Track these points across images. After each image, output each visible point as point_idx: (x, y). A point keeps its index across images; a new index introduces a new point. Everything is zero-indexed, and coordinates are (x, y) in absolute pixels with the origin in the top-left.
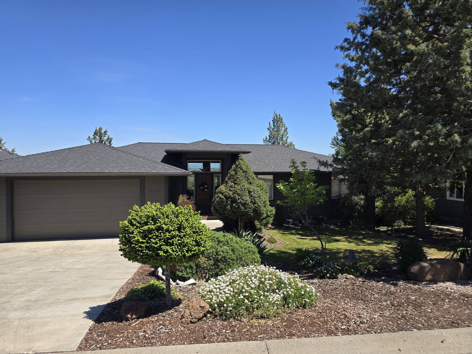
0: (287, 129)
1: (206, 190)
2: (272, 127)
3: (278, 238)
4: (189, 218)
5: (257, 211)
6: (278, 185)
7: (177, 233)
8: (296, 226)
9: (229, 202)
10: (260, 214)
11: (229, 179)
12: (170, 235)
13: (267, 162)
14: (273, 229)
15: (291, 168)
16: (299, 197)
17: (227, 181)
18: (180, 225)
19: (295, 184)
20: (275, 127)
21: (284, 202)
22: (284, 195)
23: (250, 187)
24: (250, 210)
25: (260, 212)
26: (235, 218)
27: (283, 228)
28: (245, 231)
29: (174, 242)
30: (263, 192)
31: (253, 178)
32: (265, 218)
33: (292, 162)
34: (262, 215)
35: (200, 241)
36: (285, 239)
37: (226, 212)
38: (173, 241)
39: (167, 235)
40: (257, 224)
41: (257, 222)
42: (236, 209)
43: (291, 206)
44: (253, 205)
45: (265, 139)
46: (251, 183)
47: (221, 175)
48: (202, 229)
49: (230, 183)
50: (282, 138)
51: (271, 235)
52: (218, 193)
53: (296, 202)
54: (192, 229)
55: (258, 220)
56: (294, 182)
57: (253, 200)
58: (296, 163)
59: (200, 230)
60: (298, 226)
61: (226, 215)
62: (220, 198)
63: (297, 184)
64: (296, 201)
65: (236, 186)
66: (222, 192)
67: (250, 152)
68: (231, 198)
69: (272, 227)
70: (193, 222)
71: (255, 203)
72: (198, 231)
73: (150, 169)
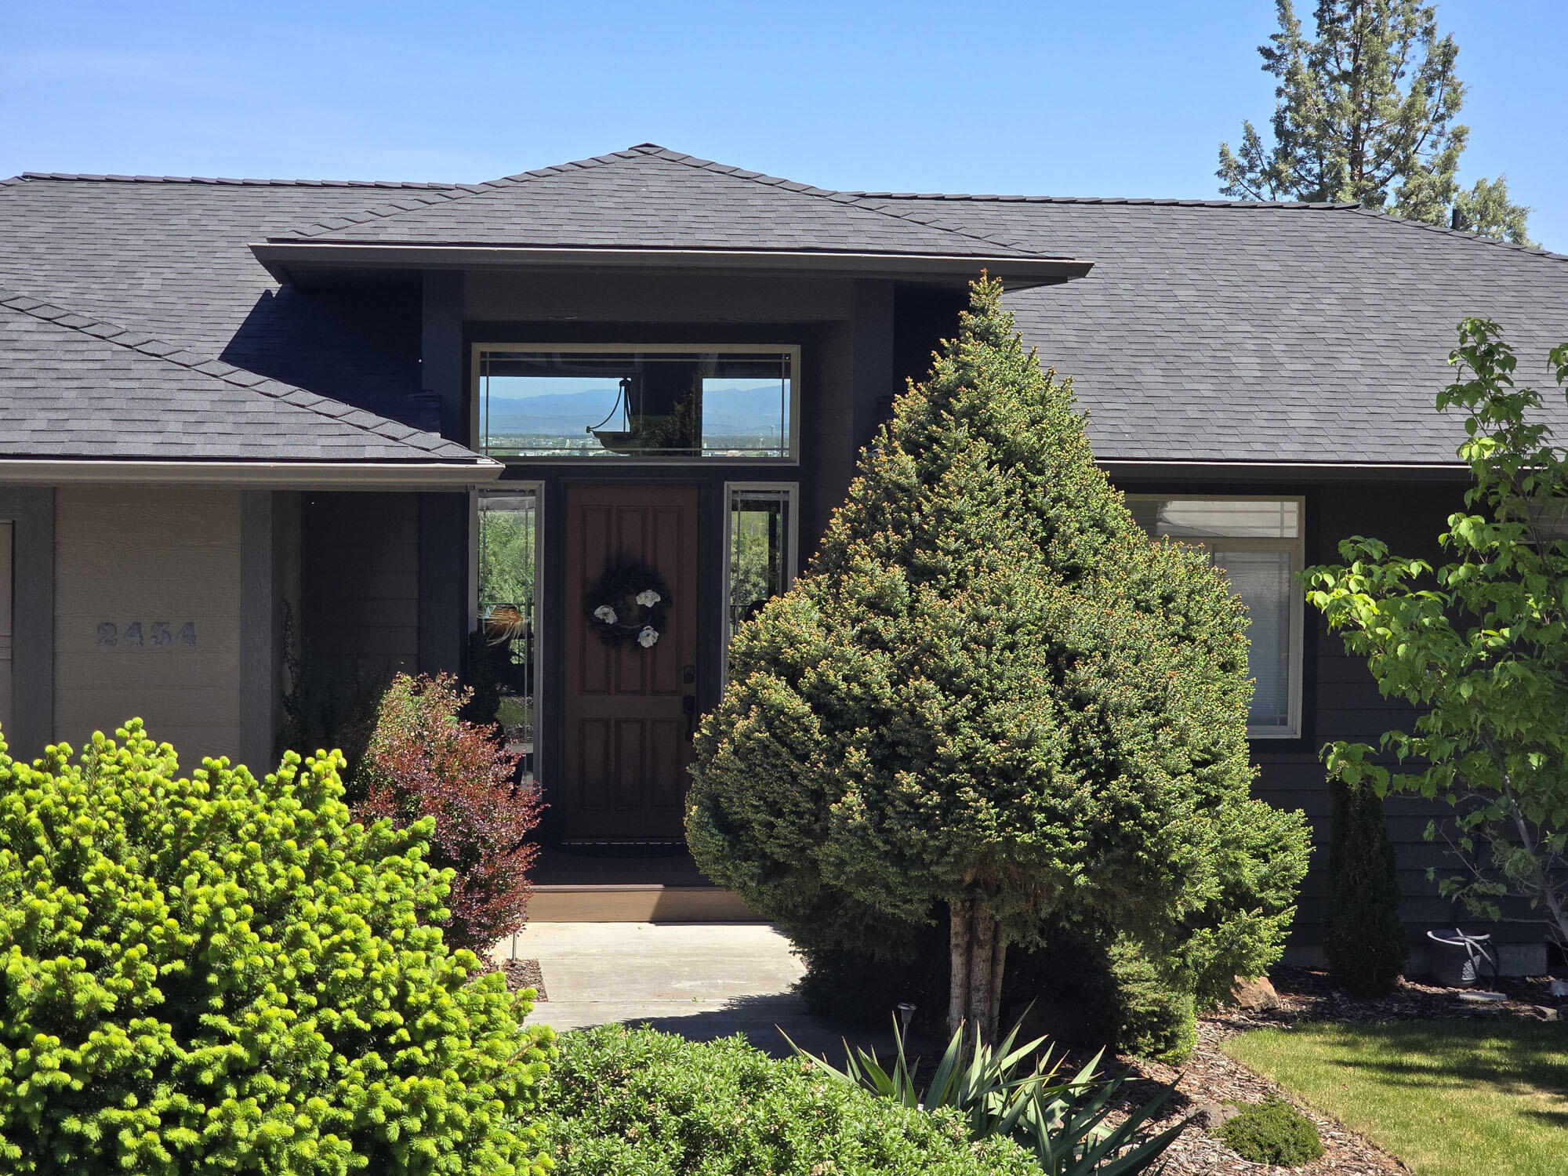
0: (1448, 53)
1: (648, 638)
2: (1309, 33)
3: (1339, 1114)
4: (292, 883)
5: (1133, 842)
6: (1323, 587)
7: (160, 1040)
8: (1516, 996)
9: (856, 757)
10: (1157, 874)
11: (866, 525)
12: (76, 1057)
13: (1248, 366)
14: (1289, 1023)
15: (1458, 414)
16: (1527, 706)
17: (841, 549)
18: (199, 958)
19: (1499, 578)
20: (1334, 36)
21: (1387, 760)
22: (1384, 686)
23: (1067, 614)
24: (1058, 830)
25: (1160, 858)
26: (915, 910)
27: (1387, 1013)
28: (995, 1041)
29: (126, 1137)
30: (1188, 663)
31: (1099, 525)
32: (1208, 918)
33: (1469, 353)
34: (1179, 881)
35: (405, 1135)
36: (1405, 1126)
37: (831, 848)
38: (111, 1131)
39: (50, 1060)
40: (1133, 968)
41: (1131, 950)
42: (925, 822)
43: (1452, 800)
44: (1088, 788)
45: (1235, 155)
46: (1073, 574)
47: (793, 489)
48: (440, 1012)
49: (867, 565)
50: (1404, 141)
51: (1271, 1076)
52: (747, 663)
53: (1499, 761)
54: (329, 1001)
55: (1140, 928)
56: (1492, 555)
57: (1093, 741)
58: (1510, 363)
59: (411, 1013)
60: (1540, 995)
61: (827, 875)
62: (772, 717)
63: (1513, 576)
64: (1502, 750)
65: (929, 597)
66: (789, 653)
67: (1082, 270)
68: (880, 717)
69: (1285, 1004)
70: (338, 928)
71: (1112, 769)
72: (391, 1028)
73: (101, 423)
